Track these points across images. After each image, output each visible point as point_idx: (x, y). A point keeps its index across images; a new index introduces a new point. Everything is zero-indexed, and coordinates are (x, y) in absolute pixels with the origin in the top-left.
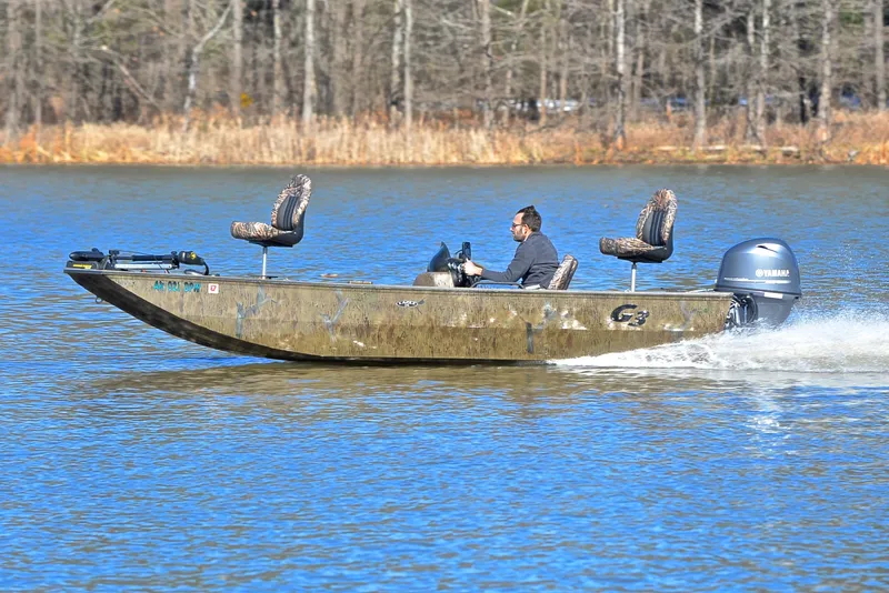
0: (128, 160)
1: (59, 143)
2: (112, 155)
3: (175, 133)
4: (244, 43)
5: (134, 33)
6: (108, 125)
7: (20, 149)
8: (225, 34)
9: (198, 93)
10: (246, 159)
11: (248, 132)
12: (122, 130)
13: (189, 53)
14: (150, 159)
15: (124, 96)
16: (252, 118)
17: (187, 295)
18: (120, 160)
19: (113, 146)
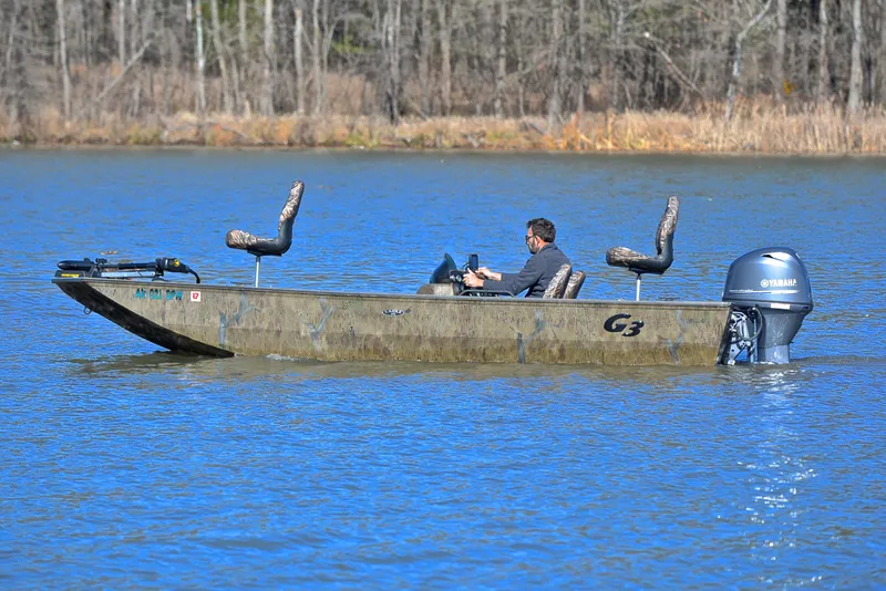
0: (670, 148)
1: (601, 131)
2: (654, 143)
3: (718, 120)
4: (787, 29)
5: (678, 20)
6: (650, 113)
7: (562, 136)
8: (769, 20)
9: (740, 81)
10: (789, 147)
11: (793, 120)
12: (664, 118)
13: (732, 40)
14: (693, 147)
15: (667, 83)
16: (796, 105)
17: (168, 307)
18: (662, 148)
19: (656, 134)
